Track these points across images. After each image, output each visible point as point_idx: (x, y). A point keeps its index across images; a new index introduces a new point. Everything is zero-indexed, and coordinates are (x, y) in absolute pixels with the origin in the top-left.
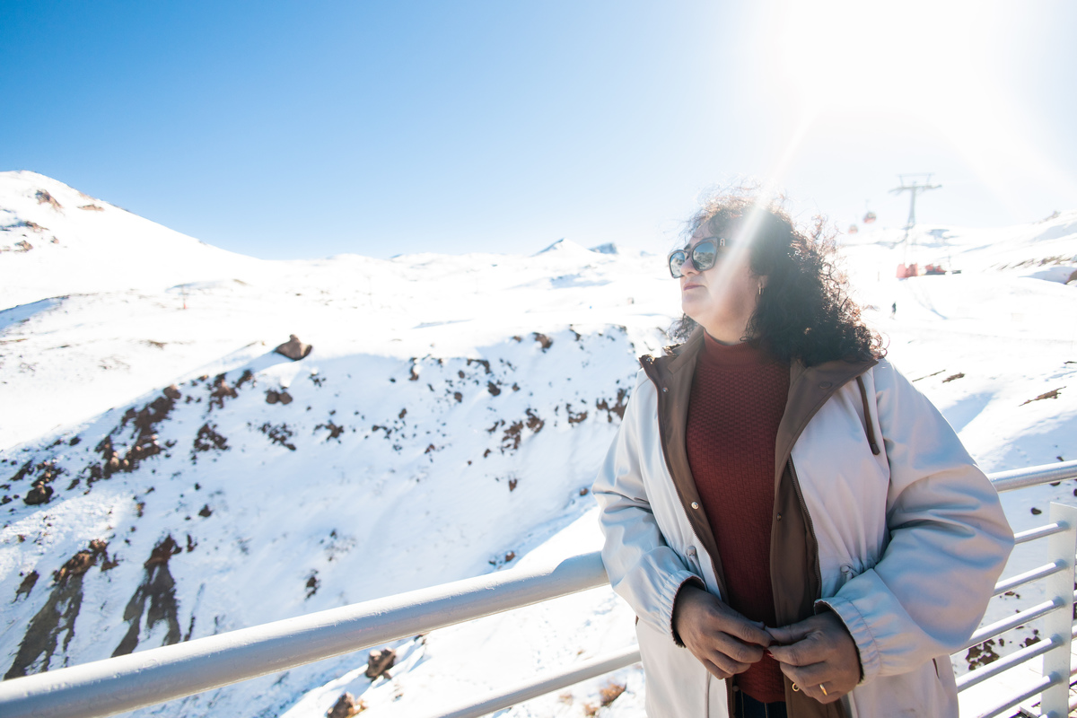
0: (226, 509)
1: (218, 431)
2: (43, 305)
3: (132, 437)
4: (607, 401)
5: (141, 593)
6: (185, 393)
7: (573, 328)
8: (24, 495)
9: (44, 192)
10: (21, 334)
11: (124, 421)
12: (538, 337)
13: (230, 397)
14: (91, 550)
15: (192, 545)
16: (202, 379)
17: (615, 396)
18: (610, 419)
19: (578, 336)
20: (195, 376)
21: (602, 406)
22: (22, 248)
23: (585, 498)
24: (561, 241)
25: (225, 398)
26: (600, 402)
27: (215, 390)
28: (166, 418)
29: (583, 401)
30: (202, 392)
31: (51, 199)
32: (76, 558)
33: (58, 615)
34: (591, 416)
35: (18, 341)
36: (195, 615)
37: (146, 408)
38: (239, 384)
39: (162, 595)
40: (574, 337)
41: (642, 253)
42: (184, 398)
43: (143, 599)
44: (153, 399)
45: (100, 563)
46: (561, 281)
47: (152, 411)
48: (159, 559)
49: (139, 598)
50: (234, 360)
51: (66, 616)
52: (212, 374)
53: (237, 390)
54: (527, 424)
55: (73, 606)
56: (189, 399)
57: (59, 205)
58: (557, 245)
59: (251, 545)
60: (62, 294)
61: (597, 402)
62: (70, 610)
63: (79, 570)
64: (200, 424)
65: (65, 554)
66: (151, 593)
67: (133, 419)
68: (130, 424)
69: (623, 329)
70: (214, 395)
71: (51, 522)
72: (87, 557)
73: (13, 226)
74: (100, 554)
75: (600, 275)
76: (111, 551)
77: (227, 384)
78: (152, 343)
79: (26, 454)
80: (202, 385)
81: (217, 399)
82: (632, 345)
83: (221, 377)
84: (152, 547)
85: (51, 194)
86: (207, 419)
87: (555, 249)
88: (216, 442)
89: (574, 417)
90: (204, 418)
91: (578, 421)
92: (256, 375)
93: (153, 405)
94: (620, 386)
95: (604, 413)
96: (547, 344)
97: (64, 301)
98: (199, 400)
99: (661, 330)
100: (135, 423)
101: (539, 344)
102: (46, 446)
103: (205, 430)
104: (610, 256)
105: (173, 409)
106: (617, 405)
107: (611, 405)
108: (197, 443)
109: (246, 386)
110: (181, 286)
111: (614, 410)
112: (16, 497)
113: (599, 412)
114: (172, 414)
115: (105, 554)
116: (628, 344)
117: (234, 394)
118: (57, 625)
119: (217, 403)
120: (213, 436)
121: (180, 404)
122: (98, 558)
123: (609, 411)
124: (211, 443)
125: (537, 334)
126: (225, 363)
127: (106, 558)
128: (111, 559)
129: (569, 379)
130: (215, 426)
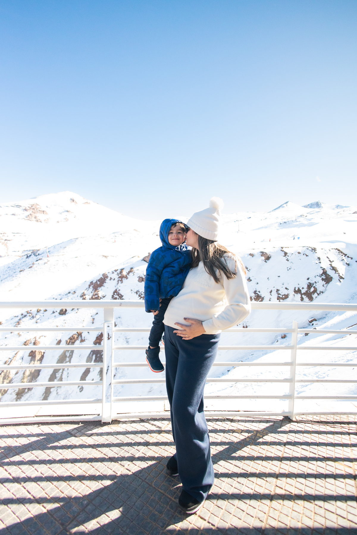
0: (122, 324)
1: (120, 292)
2: (71, 241)
3: (92, 292)
4: (301, 289)
5: (92, 353)
6: (110, 276)
7: (284, 249)
8: (59, 311)
9: (72, 199)
10: (64, 252)
11: (90, 286)
12: (263, 254)
13: (125, 279)
14: (77, 334)
15: (109, 337)
16: (116, 271)
17: (306, 287)
18: (302, 299)
19: (286, 254)
20: (113, 270)
21: (298, 291)
22: (65, 220)
23: (284, 339)
24: (287, 203)
25: (123, 279)
26: (297, 289)
27: (120, 275)
28: (103, 286)
29: (286, 288)
30: (115, 276)
31: (74, 201)
32: (72, 336)
33: (66, 357)
34: (291, 297)
35: (63, 255)
36: (109, 365)
37: (97, 282)
38: (128, 273)
39: (98, 355)
40: (284, 255)
41: (338, 206)
42: (109, 278)
43: (92, 355)
44: (99, 278)
45: (80, 339)
46: (284, 224)
47: (98, 283)
48: (98, 341)
49: (91, 355)
50: (127, 263)
51: (69, 357)
52: (119, 268)
53: (128, 276)
54: (254, 298)
55: (71, 354)
56: (111, 279)
57: (77, 203)
58: (285, 205)
59: (130, 340)
60: (76, 238)
61: (295, 289)
62: (70, 355)
63: (73, 341)
64: (114, 289)
65: (69, 334)
66: (95, 354)
67: (93, 286)
68: (91, 287)
69: (314, 250)
70: (119, 277)
71: (66, 322)
72: (76, 336)
73: (63, 212)
74: (80, 336)
75: (310, 220)
76: (83, 335)
77: (124, 273)
78: (103, 256)
79: (60, 296)
80: (116, 273)
81: (120, 279)
82: (319, 258)
83: (122, 270)
84: (96, 336)
85: (75, 199)
86: (117, 287)
87: (283, 207)
88: (119, 297)
89: (281, 296)
90: (116, 287)
91: (283, 299)
92: (134, 269)
93: (99, 280)
94: (309, 281)
95: (299, 296)
96: (268, 258)
97: (77, 240)
98: (114, 279)
99: (339, 250)
100: (93, 287)
101: (263, 258)
102: (66, 294)
103: (115, 292)
104: (317, 209)
105: (105, 282)
106: (307, 291)
107: (303, 291)
108: (113, 297)
109: (131, 274)
110: (114, 233)
111: (304, 294)
112: (56, 311)
113: (295, 294)
114: (105, 284)
115: (81, 336)
116: (316, 258)
117: (126, 277)
118: (66, 360)
119: (120, 281)
120: (118, 294)
121: (108, 281)
122: (79, 337)
123: (302, 294)
124: (118, 297)
125: (262, 252)
126: (124, 264)
127: (82, 338)
128: (83, 339)
129: (279, 276)
130: (119, 290)
